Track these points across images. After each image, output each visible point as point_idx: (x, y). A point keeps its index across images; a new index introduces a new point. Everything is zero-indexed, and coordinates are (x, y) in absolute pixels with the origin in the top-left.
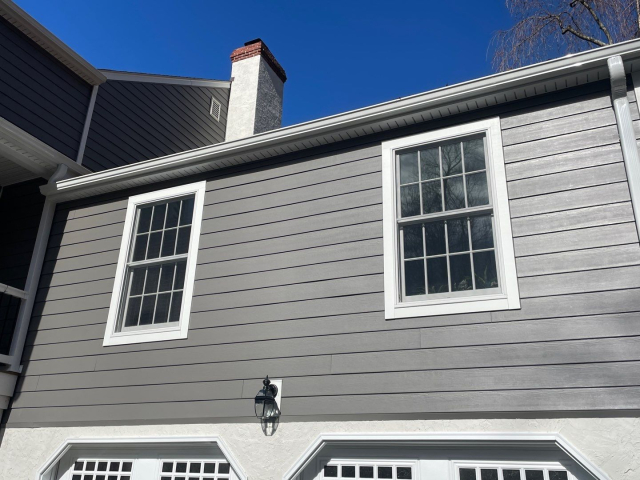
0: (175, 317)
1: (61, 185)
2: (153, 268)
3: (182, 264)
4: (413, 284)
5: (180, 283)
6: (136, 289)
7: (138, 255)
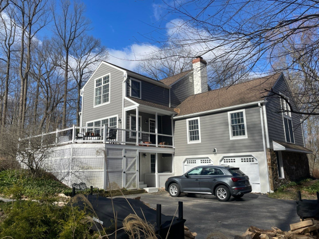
0: (198, 139)
1: (174, 118)
2: (193, 131)
3: (198, 131)
4: (234, 134)
5: (198, 134)
6: (191, 135)
7: (190, 129)
